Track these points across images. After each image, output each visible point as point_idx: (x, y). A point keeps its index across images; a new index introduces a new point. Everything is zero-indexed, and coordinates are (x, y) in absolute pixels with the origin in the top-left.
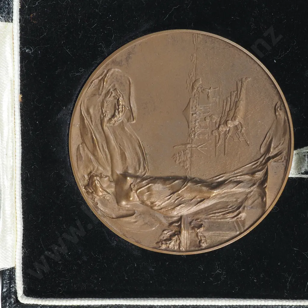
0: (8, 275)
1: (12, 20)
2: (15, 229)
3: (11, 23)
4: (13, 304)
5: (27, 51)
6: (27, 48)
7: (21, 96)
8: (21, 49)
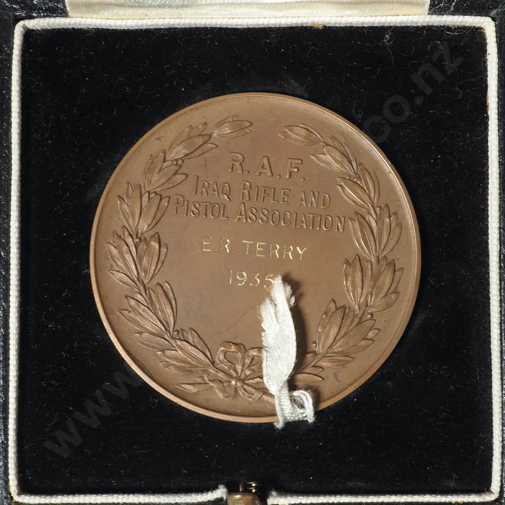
0: (57, 7)
1: (432, 14)
2: (125, 17)
3: (427, 12)
4: (14, 14)
5: (387, 36)
6: (391, 36)
7: (321, 27)
8: (390, 27)
